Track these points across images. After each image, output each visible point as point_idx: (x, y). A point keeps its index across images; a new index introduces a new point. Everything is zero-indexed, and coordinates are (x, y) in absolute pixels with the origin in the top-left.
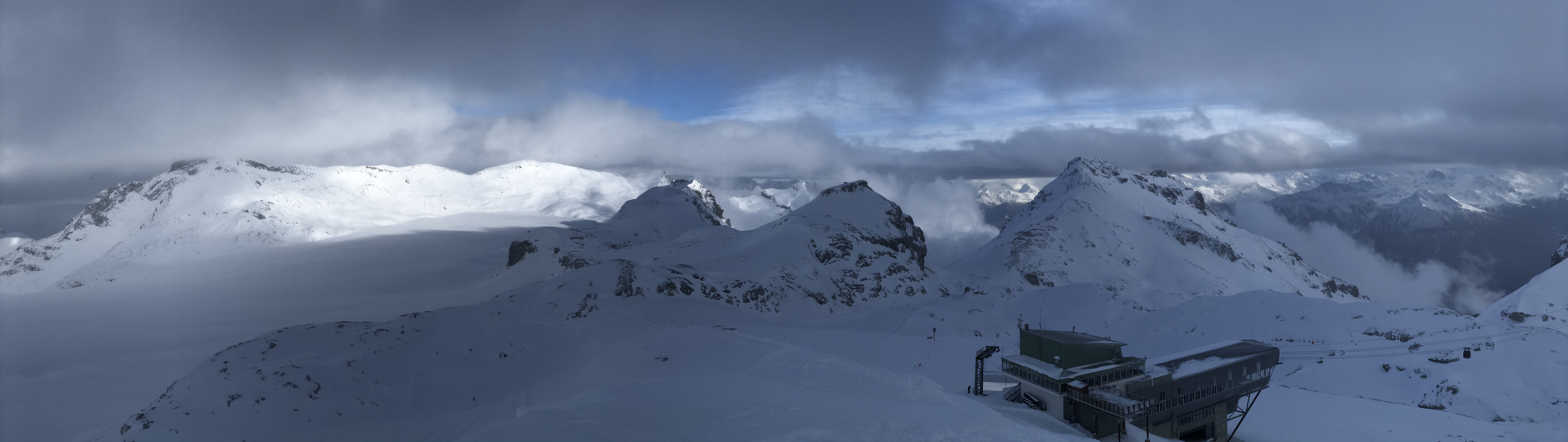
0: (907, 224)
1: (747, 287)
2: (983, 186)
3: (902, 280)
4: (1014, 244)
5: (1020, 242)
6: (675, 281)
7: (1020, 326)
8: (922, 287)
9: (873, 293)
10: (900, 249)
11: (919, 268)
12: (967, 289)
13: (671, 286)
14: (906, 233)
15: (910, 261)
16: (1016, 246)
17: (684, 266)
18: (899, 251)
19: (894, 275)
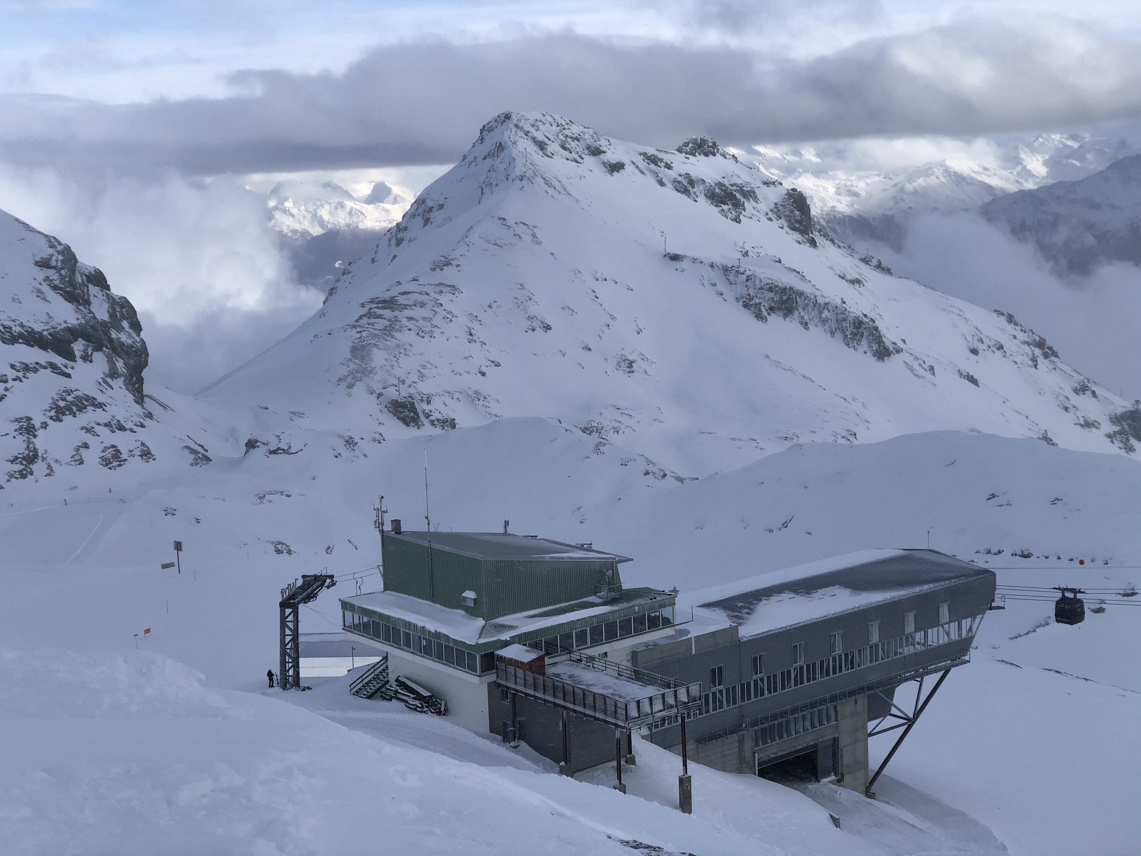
0: (93, 290)
2: (276, 190)
3: (89, 430)
4: (359, 329)
5: (373, 324)
7: (379, 524)
8: (143, 444)
9: (18, 467)
10: (78, 354)
11: (130, 397)
12: (251, 444)
14: (91, 312)
15: (105, 382)
16: (364, 334)
18: (78, 359)
19: (68, 419)
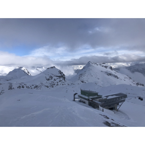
0: (62, 73)
1: (34, 86)
6: (20, 86)
7: (81, 90)
8: (65, 84)
9: (57, 85)
10: (61, 78)
11: (64, 80)
12: (72, 84)
13: (20, 87)
16: (80, 76)
17: (22, 83)
19: (60, 82)
